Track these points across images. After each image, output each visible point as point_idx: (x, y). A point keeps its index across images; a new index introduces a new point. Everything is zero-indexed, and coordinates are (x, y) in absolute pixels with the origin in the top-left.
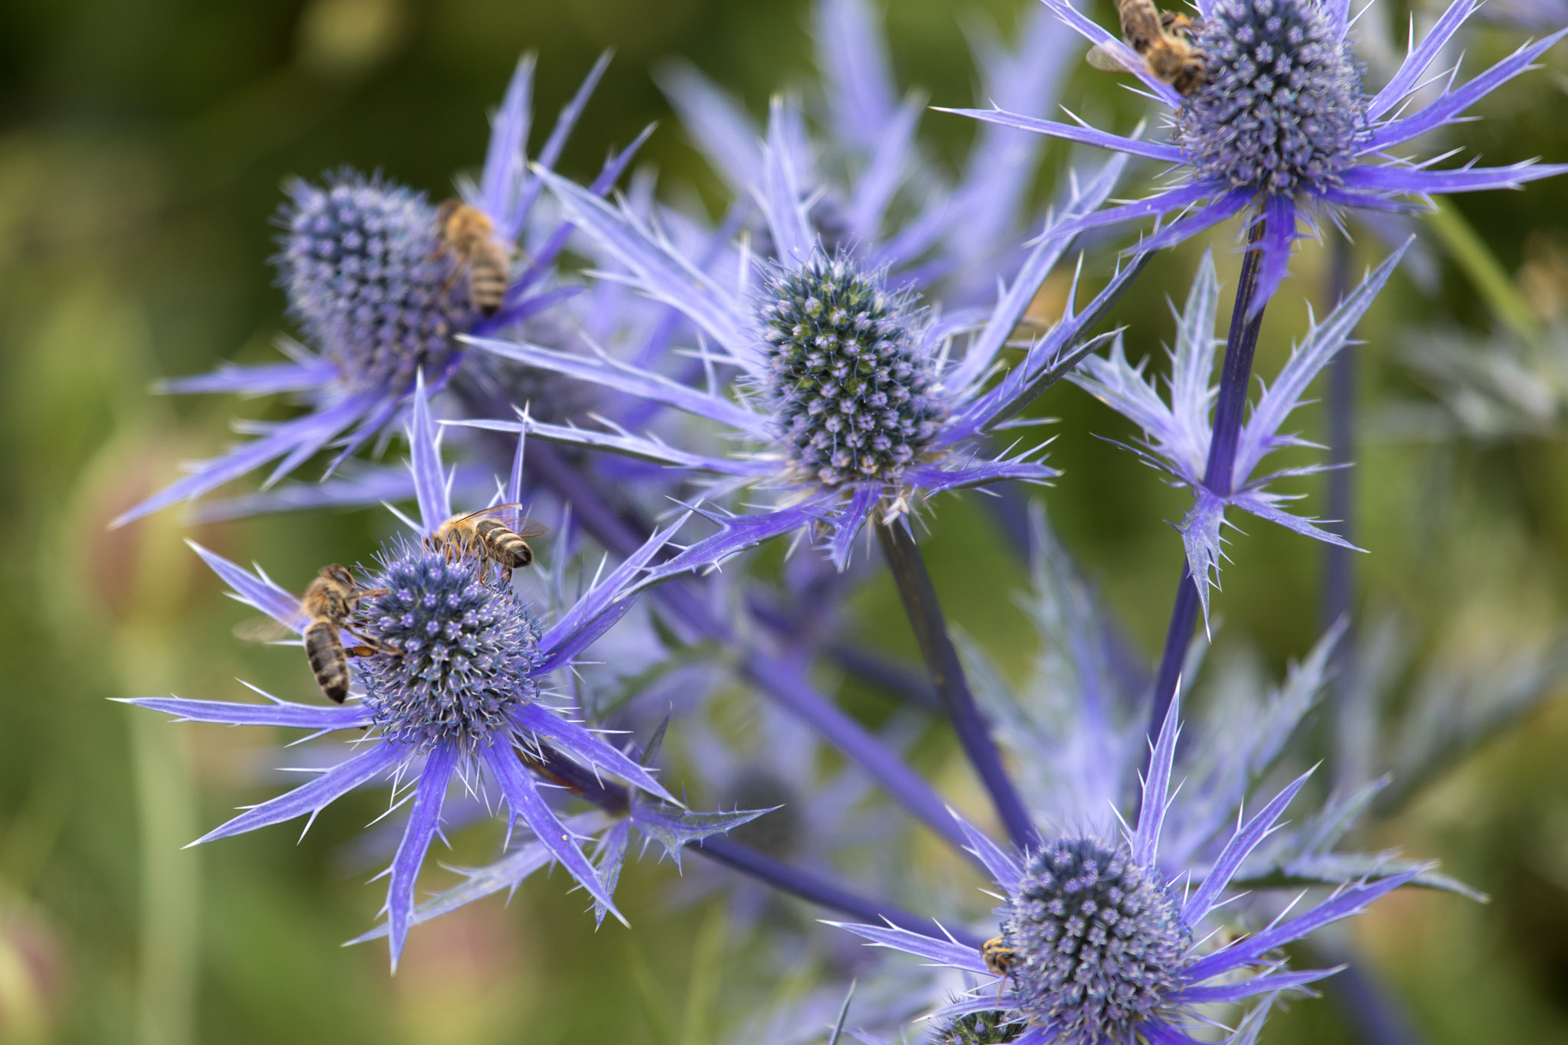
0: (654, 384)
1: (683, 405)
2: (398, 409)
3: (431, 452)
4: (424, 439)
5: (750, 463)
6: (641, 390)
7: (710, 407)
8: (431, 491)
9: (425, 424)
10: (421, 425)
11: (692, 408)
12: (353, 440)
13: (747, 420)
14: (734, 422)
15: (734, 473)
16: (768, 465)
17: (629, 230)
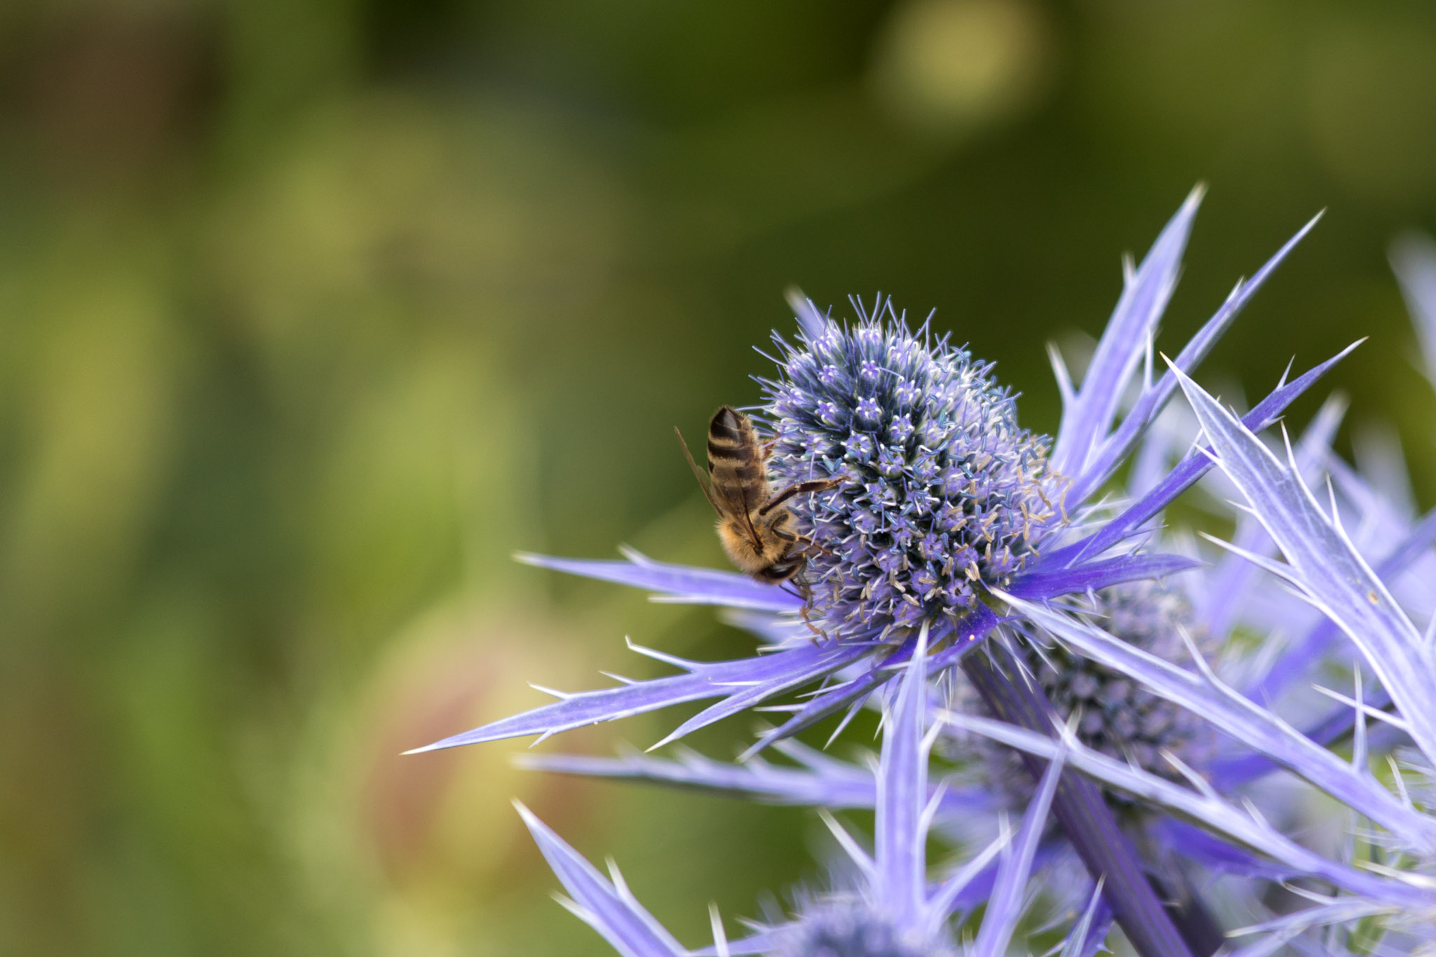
0: (1272, 730)
1: (1308, 773)
2: (878, 678)
3: (913, 755)
4: (908, 732)
5: (1390, 883)
6: (1251, 737)
7: (1347, 784)
8: (900, 814)
9: (914, 712)
10: (909, 710)
11: (1321, 781)
12: (803, 710)
13: (1399, 816)
14: (1378, 816)
15: (1359, 893)
16: (1416, 893)
17: (1288, 490)
